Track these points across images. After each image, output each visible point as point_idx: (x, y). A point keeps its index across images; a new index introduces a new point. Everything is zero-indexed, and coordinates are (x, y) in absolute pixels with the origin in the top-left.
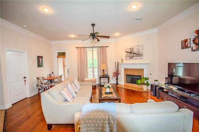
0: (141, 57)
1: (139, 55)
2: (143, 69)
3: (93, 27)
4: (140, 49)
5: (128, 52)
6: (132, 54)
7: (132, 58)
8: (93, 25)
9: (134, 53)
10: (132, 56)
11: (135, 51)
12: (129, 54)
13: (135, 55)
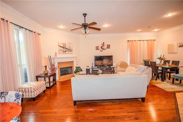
0: (72, 53)
1: (70, 50)
2: (73, 61)
3: (85, 17)
4: (71, 46)
5: (61, 47)
6: (65, 49)
7: (65, 52)
8: (85, 15)
9: (66, 49)
10: (65, 51)
11: (67, 47)
12: (62, 48)
13: (67, 50)
